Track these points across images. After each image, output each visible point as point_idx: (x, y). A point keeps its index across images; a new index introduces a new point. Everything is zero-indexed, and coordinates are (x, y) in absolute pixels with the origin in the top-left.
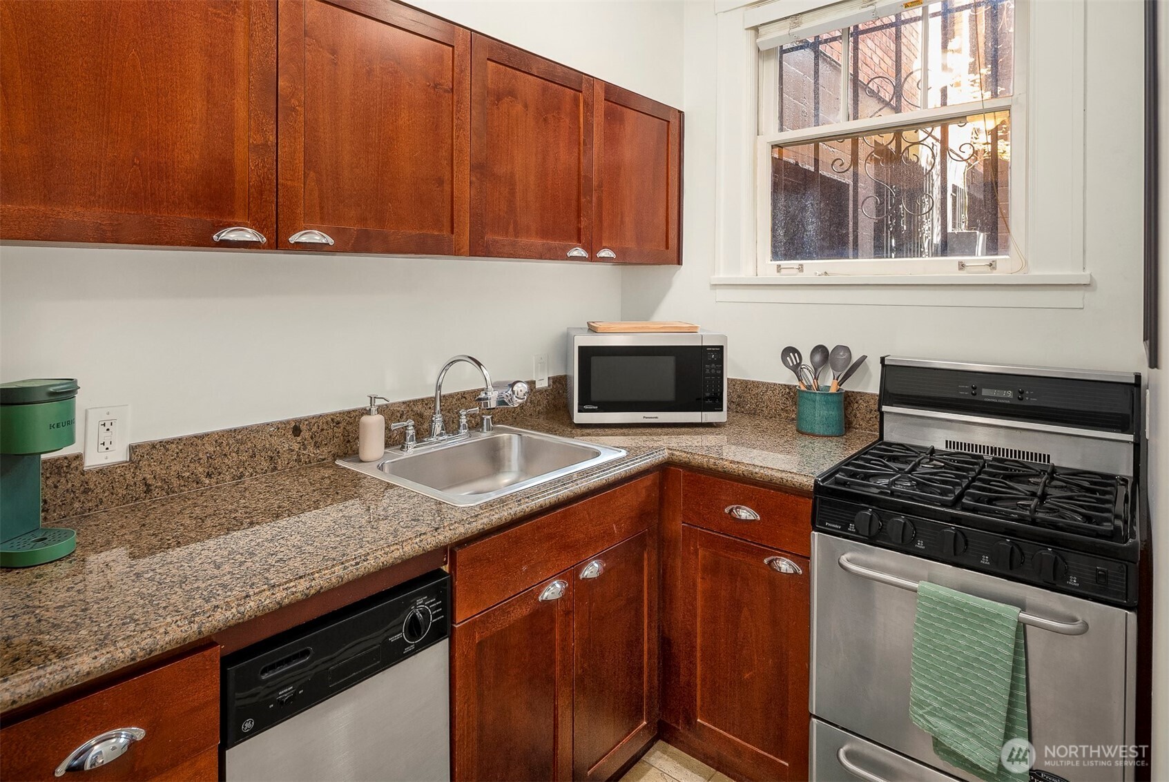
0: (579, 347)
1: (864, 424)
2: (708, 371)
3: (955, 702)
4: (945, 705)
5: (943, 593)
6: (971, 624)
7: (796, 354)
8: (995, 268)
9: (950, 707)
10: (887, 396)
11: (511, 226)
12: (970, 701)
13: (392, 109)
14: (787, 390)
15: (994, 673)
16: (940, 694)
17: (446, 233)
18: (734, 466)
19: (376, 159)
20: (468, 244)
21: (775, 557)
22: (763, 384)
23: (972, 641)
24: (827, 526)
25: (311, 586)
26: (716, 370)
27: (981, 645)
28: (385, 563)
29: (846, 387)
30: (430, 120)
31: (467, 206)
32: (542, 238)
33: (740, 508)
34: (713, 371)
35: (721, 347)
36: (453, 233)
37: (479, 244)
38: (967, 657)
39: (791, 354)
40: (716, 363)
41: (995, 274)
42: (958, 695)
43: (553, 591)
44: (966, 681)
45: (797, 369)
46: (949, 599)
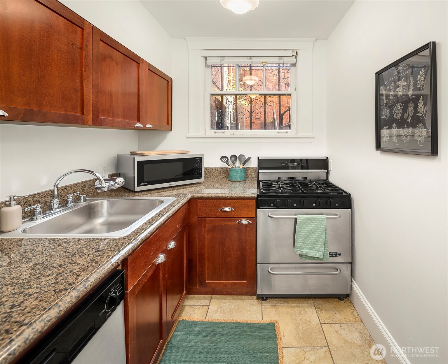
0: (138, 161)
1: (250, 176)
2: (196, 166)
3: (310, 243)
4: (306, 245)
5: (305, 216)
6: (313, 222)
7: (226, 158)
8: (288, 133)
9: (308, 245)
10: (260, 167)
11: (111, 113)
12: (314, 242)
13: (47, 49)
14: (221, 169)
15: (321, 233)
16: (305, 243)
17: (79, 114)
18: (224, 195)
19: (37, 73)
20: (92, 120)
21: (239, 220)
22: (211, 168)
23: (314, 227)
24: (264, 207)
25: (60, 311)
26: (199, 165)
27: (316, 227)
28: (100, 278)
29: (246, 166)
30: (70, 60)
31: (91, 103)
32: (124, 119)
33: (224, 208)
34: (198, 166)
35: (202, 158)
36: (83, 114)
37: (97, 120)
38: (313, 231)
39: (224, 158)
40: (199, 163)
41: (287, 134)
42: (311, 241)
43: (161, 258)
44: (313, 237)
45: (227, 162)
46: (307, 218)
